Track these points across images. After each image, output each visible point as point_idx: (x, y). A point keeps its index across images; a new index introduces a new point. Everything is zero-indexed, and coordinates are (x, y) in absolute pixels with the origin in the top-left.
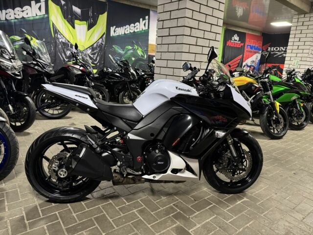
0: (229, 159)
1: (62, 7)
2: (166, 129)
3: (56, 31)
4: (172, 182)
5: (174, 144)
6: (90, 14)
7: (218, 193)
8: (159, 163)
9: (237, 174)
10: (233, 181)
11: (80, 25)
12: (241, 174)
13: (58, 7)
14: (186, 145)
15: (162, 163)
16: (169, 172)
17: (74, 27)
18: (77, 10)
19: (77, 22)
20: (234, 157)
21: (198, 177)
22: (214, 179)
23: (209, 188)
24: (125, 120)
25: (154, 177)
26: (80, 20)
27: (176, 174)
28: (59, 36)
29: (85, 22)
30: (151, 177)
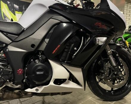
0: (110, 69)
1: (8, 5)
2: (47, 40)
3: (5, 17)
4: (59, 93)
5: (54, 51)
6: (24, 8)
7: (102, 101)
8: (38, 73)
9: (117, 83)
10: (114, 89)
11: (18, 13)
12: (121, 83)
13: (6, 5)
14: (68, 55)
15: (42, 73)
16: (52, 83)
17: (15, 15)
18: (16, 6)
19: (16, 12)
20: (114, 67)
21: (83, 88)
22: (98, 89)
23: (94, 97)
24: (5, 34)
25: (37, 90)
26: (18, 11)
27: (60, 84)
28: (7, 19)
29: (21, 12)
30: (33, 90)
